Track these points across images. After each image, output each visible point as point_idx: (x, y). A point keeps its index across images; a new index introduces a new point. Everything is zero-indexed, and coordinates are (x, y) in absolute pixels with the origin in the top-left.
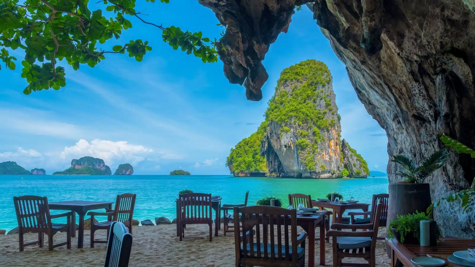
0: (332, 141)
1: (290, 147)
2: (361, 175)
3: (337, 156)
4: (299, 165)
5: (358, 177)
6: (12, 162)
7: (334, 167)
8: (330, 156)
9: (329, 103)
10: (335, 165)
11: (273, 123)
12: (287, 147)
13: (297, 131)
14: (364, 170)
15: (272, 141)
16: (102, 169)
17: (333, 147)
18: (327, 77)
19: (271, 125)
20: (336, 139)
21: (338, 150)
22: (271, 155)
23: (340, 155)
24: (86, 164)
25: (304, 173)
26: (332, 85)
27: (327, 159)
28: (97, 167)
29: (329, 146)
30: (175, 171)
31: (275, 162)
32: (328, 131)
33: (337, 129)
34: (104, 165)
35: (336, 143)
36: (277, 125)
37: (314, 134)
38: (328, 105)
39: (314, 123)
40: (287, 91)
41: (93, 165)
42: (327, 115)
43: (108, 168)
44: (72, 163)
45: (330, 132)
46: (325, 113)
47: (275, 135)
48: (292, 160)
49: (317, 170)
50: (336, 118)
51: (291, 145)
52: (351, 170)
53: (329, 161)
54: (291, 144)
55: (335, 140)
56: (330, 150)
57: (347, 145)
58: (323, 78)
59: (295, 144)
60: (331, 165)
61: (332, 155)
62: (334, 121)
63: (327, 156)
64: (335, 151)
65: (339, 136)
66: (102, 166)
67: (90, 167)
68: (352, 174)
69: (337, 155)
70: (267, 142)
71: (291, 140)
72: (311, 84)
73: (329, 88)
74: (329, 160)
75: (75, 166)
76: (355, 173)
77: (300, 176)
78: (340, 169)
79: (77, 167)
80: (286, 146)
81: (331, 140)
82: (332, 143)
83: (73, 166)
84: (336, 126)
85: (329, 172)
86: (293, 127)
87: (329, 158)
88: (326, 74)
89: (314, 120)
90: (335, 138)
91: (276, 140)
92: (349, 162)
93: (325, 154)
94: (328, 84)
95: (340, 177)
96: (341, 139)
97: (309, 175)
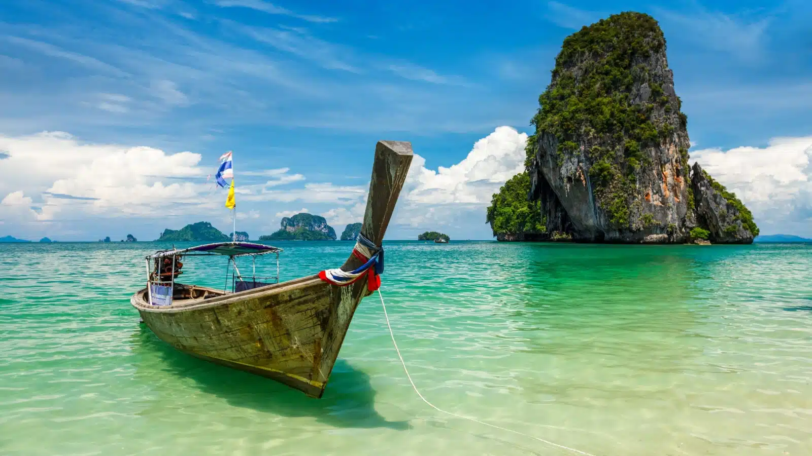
0: (667, 165)
1: (578, 180)
2: (738, 237)
3: (681, 198)
4: (598, 215)
5: (731, 240)
6: (206, 223)
7: (672, 218)
8: (662, 196)
9: (658, 89)
10: (676, 216)
11: (545, 136)
12: (574, 180)
13: (591, 148)
14: (744, 227)
15: (545, 170)
16: (323, 231)
17: (670, 180)
18: (654, 39)
19: (543, 140)
20: (676, 161)
21: (682, 185)
22: (548, 200)
23: (687, 194)
24: (300, 224)
25: (608, 231)
26: (664, 56)
27: (657, 203)
28: (316, 228)
29: (661, 176)
30: (427, 233)
31: (556, 212)
32: (657, 146)
33: (677, 140)
34: (325, 225)
35: (677, 169)
36: (553, 139)
37: (628, 152)
38: (655, 94)
39: (627, 131)
40: (574, 75)
41: (310, 225)
42: (654, 114)
43: (331, 230)
44: (282, 223)
45: (663, 147)
46: (650, 110)
47: (550, 159)
48: (584, 207)
49: (634, 225)
50: (674, 118)
51: (580, 176)
52: (714, 226)
53: (661, 206)
54: (580, 174)
55: (674, 163)
56: (663, 186)
57: (704, 176)
58: (646, 43)
59: (589, 174)
60: (665, 215)
61: (668, 194)
62: (671, 124)
63: (656, 196)
64: (674, 188)
65: (684, 156)
66: (323, 226)
67: (307, 228)
68: (717, 234)
69: (679, 194)
70: (536, 172)
71: (581, 168)
72: (621, 57)
73: (658, 60)
74: (660, 204)
75: (285, 227)
76: (724, 232)
77: (600, 239)
78: (688, 223)
79: (290, 229)
80: (569, 179)
81: (665, 163)
82: (668, 171)
83: (283, 228)
84: (675, 135)
85: (662, 230)
86: (584, 141)
87: (660, 200)
88: (651, 33)
89: (626, 124)
90: (674, 160)
91: (553, 168)
92: (711, 209)
93: (651, 193)
94: (657, 52)
95: (686, 240)
96: (691, 163)
97: (617, 235)
